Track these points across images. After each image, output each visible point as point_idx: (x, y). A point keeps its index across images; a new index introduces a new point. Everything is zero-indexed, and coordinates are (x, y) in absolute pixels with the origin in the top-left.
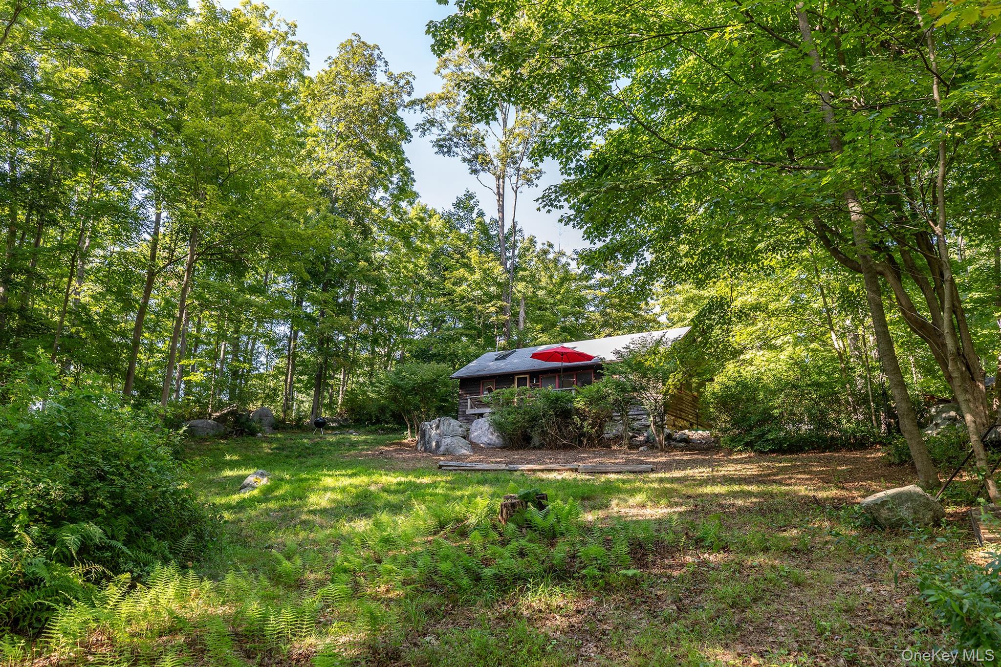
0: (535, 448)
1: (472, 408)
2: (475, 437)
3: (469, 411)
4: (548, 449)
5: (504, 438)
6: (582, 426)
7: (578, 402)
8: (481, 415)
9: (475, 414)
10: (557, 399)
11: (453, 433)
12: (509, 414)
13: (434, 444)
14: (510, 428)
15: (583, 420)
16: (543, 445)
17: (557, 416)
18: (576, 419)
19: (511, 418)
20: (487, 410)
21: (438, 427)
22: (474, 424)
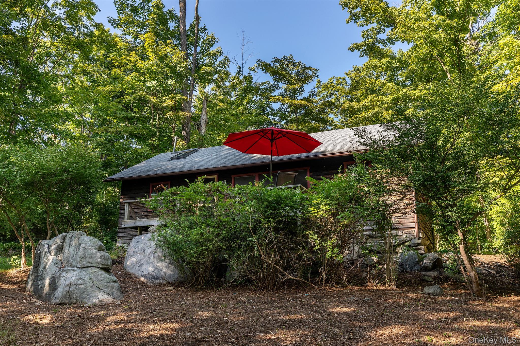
0: (235, 286)
1: (131, 218)
2: (133, 266)
3: (126, 223)
4: (260, 289)
5: (180, 268)
6: (323, 250)
7: (318, 206)
8: (145, 229)
9: (136, 228)
10: (279, 201)
11: (84, 262)
12: (191, 227)
13: (47, 282)
14: (192, 252)
15: (324, 238)
16: (250, 281)
17: (277, 230)
18: (313, 237)
19: (194, 234)
20: (154, 222)
21: (60, 249)
22: (133, 243)
